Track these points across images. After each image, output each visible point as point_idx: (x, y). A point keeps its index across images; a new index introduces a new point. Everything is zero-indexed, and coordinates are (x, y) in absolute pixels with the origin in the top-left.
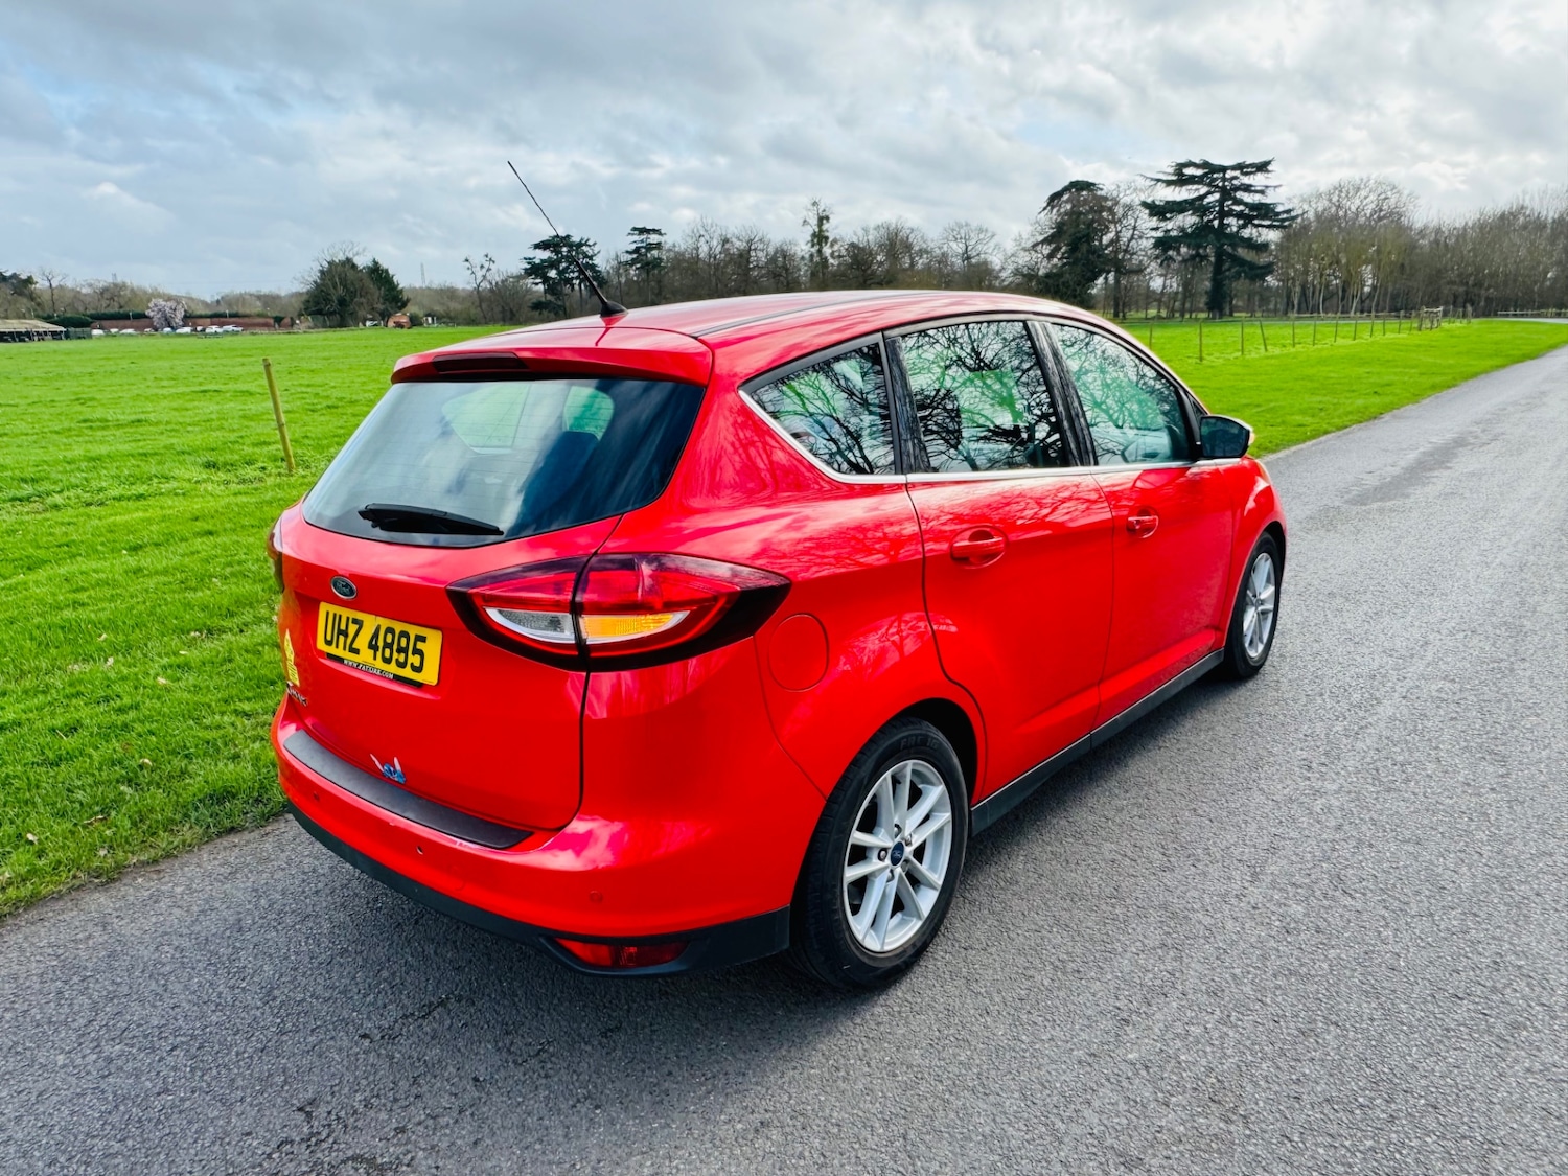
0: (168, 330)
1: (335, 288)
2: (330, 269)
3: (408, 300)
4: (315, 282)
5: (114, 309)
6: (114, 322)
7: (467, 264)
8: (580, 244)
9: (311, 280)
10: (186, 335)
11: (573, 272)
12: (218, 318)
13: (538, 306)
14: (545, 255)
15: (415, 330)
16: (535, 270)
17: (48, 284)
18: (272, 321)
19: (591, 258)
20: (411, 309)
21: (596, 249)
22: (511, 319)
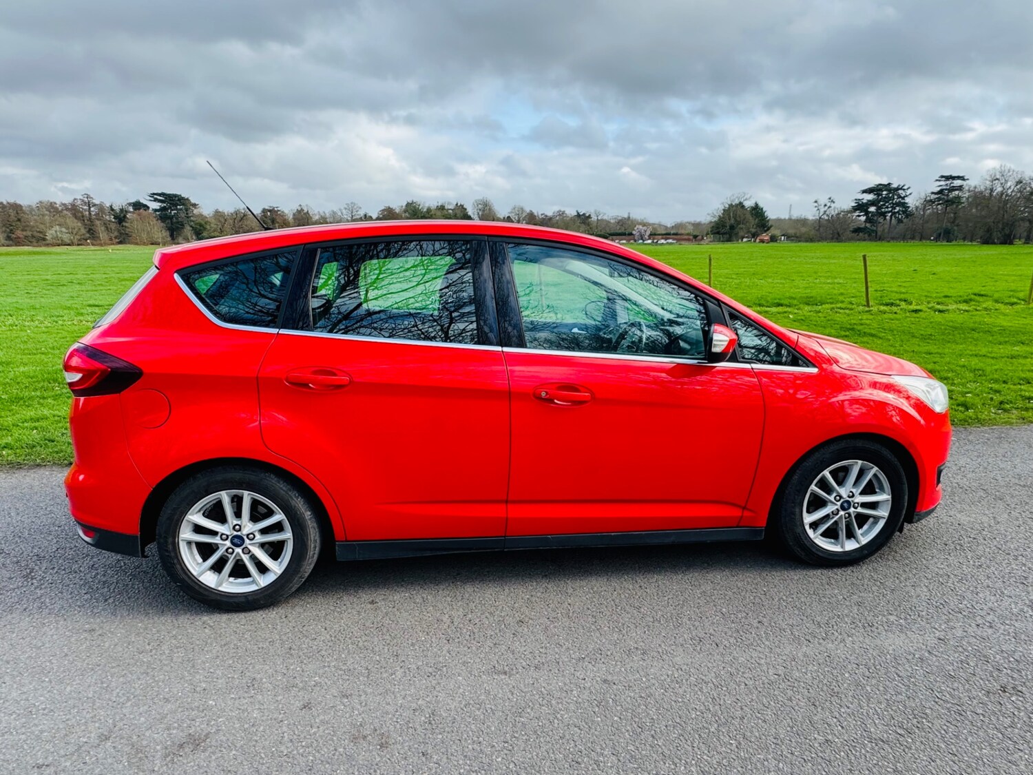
0: (641, 241)
1: (729, 219)
2: (729, 208)
3: (771, 226)
4: (720, 216)
5: (622, 230)
6: (618, 237)
7: (816, 204)
8: (897, 189)
9: (717, 215)
10: (649, 244)
11: (887, 207)
12: (667, 235)
13: (857, 230)
14: (871, 197)
15: (772, 244)
16: (861, 207)
17: (596, 218)
18: (691, 237)
19: (903, 198)
20: (773, 231)
21: (908, 192)
22: (837, 239)
